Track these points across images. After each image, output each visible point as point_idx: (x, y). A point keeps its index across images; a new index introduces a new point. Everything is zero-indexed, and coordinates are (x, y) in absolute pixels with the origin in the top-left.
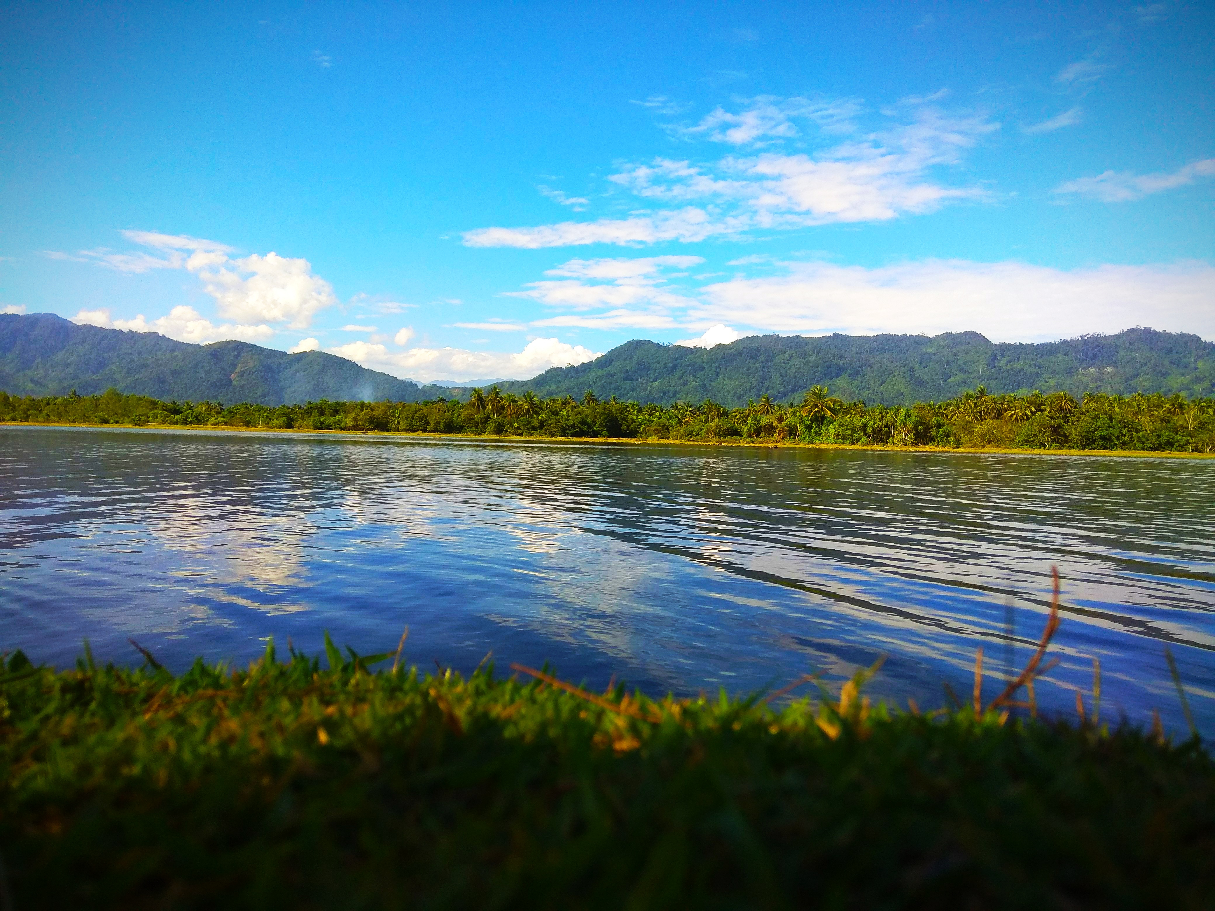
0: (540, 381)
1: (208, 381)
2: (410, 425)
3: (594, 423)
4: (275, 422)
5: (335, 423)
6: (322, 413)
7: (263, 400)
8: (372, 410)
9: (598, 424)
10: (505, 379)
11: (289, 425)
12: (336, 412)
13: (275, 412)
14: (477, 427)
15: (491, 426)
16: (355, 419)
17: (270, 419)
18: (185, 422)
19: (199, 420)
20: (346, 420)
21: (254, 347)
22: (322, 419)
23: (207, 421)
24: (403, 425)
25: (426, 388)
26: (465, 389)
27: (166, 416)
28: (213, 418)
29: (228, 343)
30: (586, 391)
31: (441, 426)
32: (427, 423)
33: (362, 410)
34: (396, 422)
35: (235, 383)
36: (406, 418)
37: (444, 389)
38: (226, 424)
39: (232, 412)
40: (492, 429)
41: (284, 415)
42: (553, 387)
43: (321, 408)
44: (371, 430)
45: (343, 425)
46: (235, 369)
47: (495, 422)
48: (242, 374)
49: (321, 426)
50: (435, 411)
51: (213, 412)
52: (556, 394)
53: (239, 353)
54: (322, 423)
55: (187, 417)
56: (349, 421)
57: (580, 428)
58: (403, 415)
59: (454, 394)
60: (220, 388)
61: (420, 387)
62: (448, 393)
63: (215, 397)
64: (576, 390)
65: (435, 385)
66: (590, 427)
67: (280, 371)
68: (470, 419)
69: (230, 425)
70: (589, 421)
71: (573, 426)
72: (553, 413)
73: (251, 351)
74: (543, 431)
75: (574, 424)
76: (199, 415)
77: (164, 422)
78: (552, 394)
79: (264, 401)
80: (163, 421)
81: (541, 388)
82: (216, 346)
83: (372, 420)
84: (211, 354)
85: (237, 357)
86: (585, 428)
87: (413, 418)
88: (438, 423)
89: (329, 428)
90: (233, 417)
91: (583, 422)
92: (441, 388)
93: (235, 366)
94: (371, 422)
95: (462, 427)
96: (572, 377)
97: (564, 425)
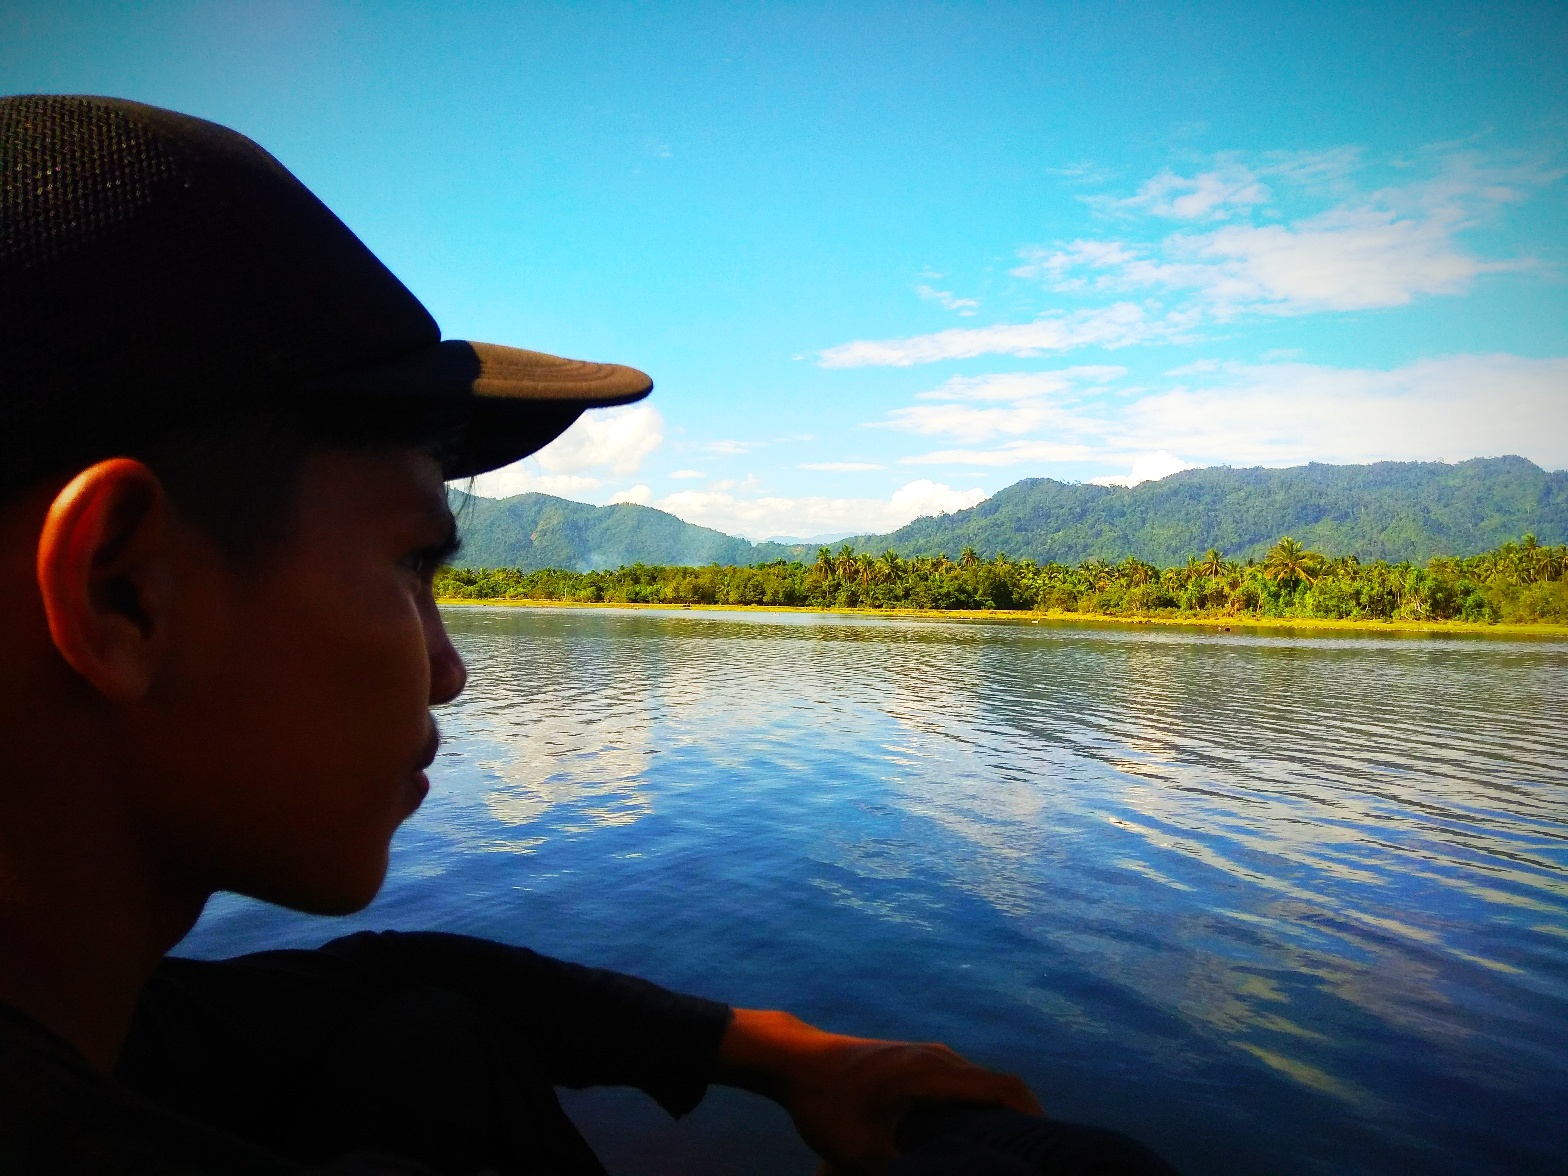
0: (904, 535)
1: (505, 543)
2: (742, 596)
3: (976, 590)
4: (583, 593)
5: (652, 593)
6: (637, 581)
7: (568, 564)
8: (696, 577)
9: (980, 592)
10: (860, 533)
11: (599, 598)
12: (653, 579)
13: (582, 580)
14: (824, 598)
15: (842, 596)
16: (676, 589)
17: (577, 589)
18: (481, 595)
19: (494, 592)
20: (666, 589)
21: (558, 499)
22: (637, 590)
23: (505, 592)
24: (733, 597)
25: (760, 546)
26: (809, 547)
27: (459, 587)
28: (512, 589)
29: (529, 495)
30: (964, 548)
31: (780, 596)
32: (763, 593)
33: (685, 578)
34: (725, 592)
35: (536, 543)
36: (738, 587)
37: (783, 548)
38: (526, 596)
39: (533, 581)
40: (844, 599)
41: (593, 584)
42: (922, 542)
43: (635, 574)
44: (694, 602)
45: (661, 596)
46: (536, 527)
47: (847, 590)
48: (544, 533)
49: (635, 599)
50: (772, 577)
51: (511, 582)
52: (925, 551)
53: (541, 509)
54: (637, 594)
55: (482, 588)
56: (669, 592)
57: (956, 597)
58: (734, 583)
59: (795, 553)
60: (518, 551)
61: (754, 545)
62: (788, 552)
63: (514, 562)
64: (951, 545)
65: (773, 543)
66: (969, 595)
67: (587, 529)
68: (816, 586)
69: (532, 597)
70: (969, 588)
71: (948, 595)
72: (921, 579)
73: (554, 505)
74: (909, 601)
75: (949, 592)
76: (496, 586)
77: (455, 595)
78: (920, 551)
79: (569, 566)
80: (455, 593)
81: (907, 543)
82: (515, 501)
83: (696, 590)
84: (509, 510)
85: (538, 512)
86: (963, 597)
87: (745, 587)
88: (776, 593)
89: (645, 600)
90: (534, 587)
91: (961, 590)
92: (779, 545)
93: (537, 523)
94: (695, 593)
95: (806, 597)
96: (946, 528)
97: (936, 595)
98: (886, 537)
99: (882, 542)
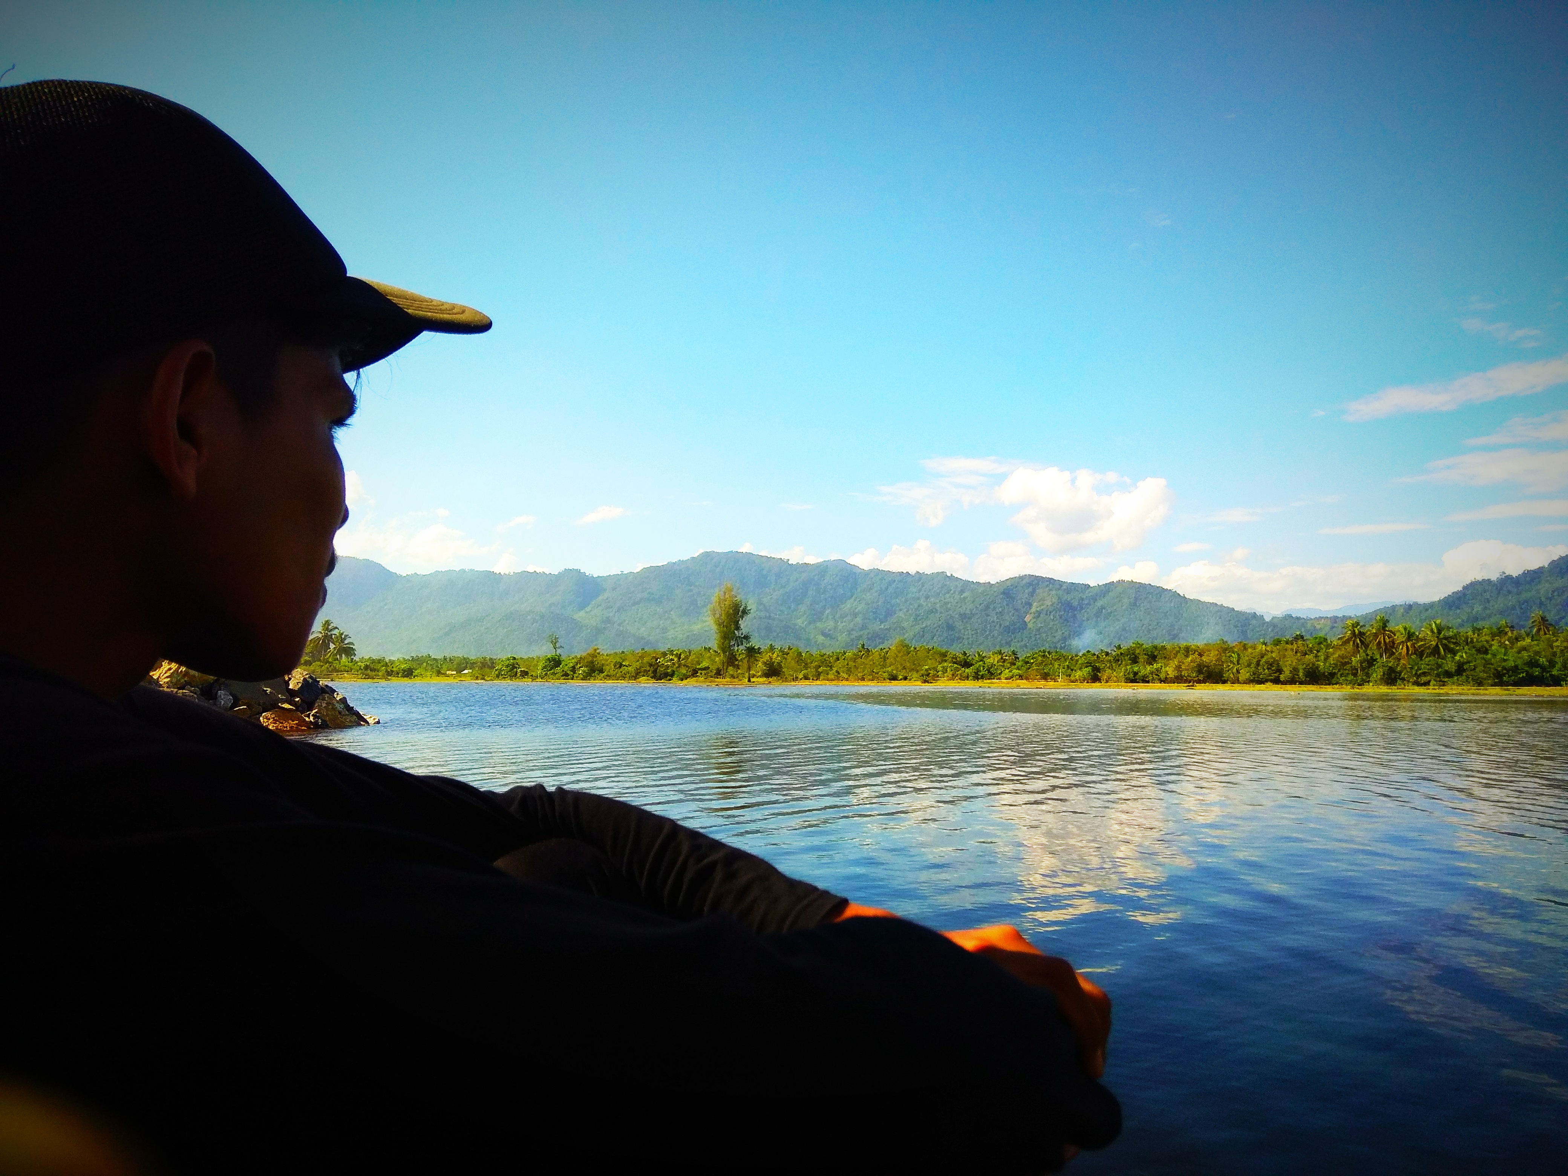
0: (1454, 602)
1: (1000, 625)
2: (1254, 674)
3: (1552, 663)
4: (1078, 674)
5: (1152, 673)
6: (1135, 660)
7: (1063, 645)
8: (1200, 655)
9: (1558, 666)
10: (1398, 602)
11: (1095, 678)
12: (1152, 658)
14: (1355, 675)
15: (1377, 673)
16: (1178, 668)
17: (1072, 670)
18: (977, 677)
19: (991, 674)
20: (1167, 668)
21: (1050, 580)
22: (1136, 669)
23: (1000, 674)
24: (1244, 674)
25: (1275, 620)
26: (1335, 619)
27: (957, 670)
28: (1007, 671)
29: (1022, 578)
30: (1536, 614)
31: (1301, 674)
32: (1280, 671)
33: (1187, 656)
34: (1235, 670)
35: (1030, 625)
36: (1249, 665)
37: (1303, 621)
38: (1021, 677)
39: (1028, 662)
40: (1379, 677)
41: (1089, 664)
42: (1478, 608)
43: (1133, 654)
44: (1199, 682)
45: (1163, 676)
46: (1030, 609)
47: (1383, 666)
48: (1038, 614)
49: (1134, 679)
50: (1290, 653)
51: (1007, 664)
52: (1483, 619)
53: (1034, 591)
54: (1136, 674)
55: (978, 671)
56: (1170, 670)
57: (1527, 672)
58: (1245, 660)
59: (1318, 627)
60: (1013, 633)
61: (1267, 619)
62: (1309, 626)
63: (1008, 644)
64: (1518, 611)
65: (1290, 616)
66: (1543, 669)
67: (1082, 608)
68: (1344, 663)
70: (1543, 660)
71: (1515, 669)
72: (1479, 651)
74: (1464, 677)
75: (1516, 667)
76: (991, 668)
78: (1476, 619)
81: (1458, 611)
83: (1200, 669)
85: (1032, 594)
86: (1537, 672)
87: (1258, 664)
88: (1295, 670)
89: (1145, 680)
90: (1029, 668)
91: (1533, 663)
92: (1298, 618)
93: (1030, 605)
94: (1200, 672)
95: (1333, 675)
96: (1509, 592)
97: (1499, 669)
98: (1432, 605)
99: (1427, 610)
